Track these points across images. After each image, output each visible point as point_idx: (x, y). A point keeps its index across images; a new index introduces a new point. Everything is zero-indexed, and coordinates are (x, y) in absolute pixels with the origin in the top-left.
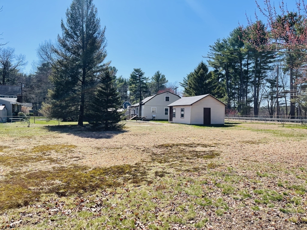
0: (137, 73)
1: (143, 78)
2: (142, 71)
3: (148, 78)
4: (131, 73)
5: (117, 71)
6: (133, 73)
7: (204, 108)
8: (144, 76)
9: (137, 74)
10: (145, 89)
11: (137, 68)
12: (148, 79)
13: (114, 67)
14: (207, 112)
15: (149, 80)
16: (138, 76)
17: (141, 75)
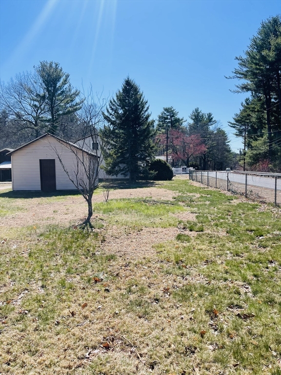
0: (168, 114)
1: (176, 120)
3: (182, 120)
4: (160, 114)
6: (162, 113)
7: (41, 161)
8: (177, 117)
16: (169, 117)
17: (173, 116)
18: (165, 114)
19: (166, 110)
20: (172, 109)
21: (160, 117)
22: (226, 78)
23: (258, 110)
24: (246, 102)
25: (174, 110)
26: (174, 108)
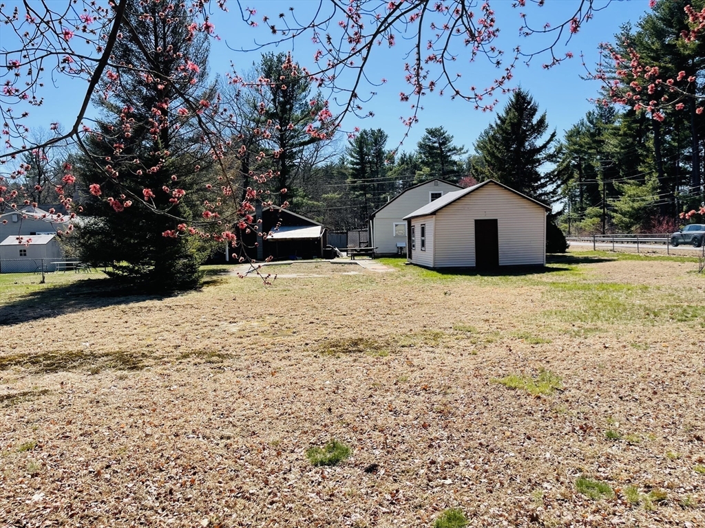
0: (435, 139)
1: (450, 150)
2: (446, 135)
3: (461, 149)
4: (421, 140)
5: (388, 139)
6: (424, 139)
7: (476, 221)
8: (451, 144)
9: (435, 142)
10: (455, 176)
11: (433, 126)
12: (462, 151)
13: (380, 130)
14: (486, 231)
15: (465, 153)
16: (437, 145)
17: (444, 143)
18: (430, 139)
19: (432, 133)
20: (442, 131)
21: (421, 146)
22: (582, 78)
23: (625, 132)
24: (588, 118)
25: (444, 133)
26: (445, 129)
